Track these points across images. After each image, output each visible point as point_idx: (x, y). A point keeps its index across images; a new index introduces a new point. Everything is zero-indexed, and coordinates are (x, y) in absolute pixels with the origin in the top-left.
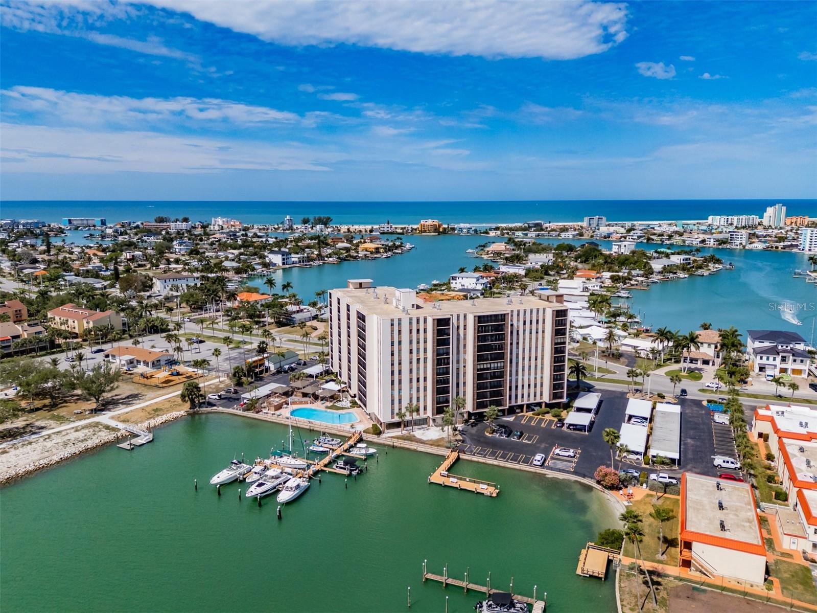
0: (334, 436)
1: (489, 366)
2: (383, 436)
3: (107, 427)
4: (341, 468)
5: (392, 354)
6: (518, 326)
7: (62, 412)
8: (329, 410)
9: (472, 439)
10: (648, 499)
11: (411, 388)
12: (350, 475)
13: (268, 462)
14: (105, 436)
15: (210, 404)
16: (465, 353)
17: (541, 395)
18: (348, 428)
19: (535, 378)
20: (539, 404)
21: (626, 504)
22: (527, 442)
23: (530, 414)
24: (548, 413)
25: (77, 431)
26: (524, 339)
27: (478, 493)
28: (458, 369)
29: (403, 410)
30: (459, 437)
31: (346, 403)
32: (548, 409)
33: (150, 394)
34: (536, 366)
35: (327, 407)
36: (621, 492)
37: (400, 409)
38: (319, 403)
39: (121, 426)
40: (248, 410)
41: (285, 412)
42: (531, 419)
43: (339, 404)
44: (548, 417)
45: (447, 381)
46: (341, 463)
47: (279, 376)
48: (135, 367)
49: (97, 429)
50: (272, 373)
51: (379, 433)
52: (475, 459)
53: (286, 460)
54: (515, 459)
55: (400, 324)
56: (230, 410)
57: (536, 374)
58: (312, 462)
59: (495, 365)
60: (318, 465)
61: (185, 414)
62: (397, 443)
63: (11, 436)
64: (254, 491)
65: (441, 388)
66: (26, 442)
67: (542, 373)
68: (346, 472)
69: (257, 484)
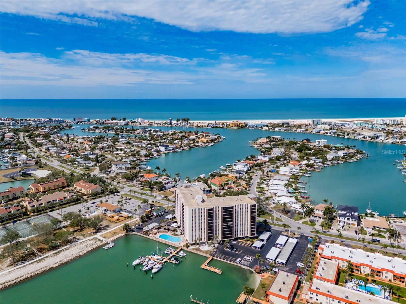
0: (173, 247)
1: (227, 224)
2: (189, 248)
3: (99, 240)
4: (173, 261)
5: (193, 221)
6: (238, 210)
7: (84, 232)
8: (173, 236)
9: (219, 251)
10: (268, 278)
11: (199, 232)
12: (176, 263)
13: (150, 257)
14: (99, 244)
15: (133, 231)
16: (218, 219)
17: (247, 234)
18: (178, 244)
19: (245, 228)
20: (247, 237)
21: (261, 279)
22: (238, 253)
23: (243, 240)
24: (249, 240)
25: (90, 241)
26: (240, 215)
27: (215, 272)
28: (216, 225)
29: (196, 240)
30: (215, 250)
31: (179, 232)
32: (250, 239)
33: (113, 225)
34: (245, 223)
35: (172, 234)
36: (261, 275)
37: (195, 239)
38: (170, 232)
39: (104, 239)
40: (145, 234)
41: (157, 236)
42: (243, 242)
43: (176, 233)
44: (249, 242)
45: (212, 230)
46: (173, 258)
47: (157, 218)
48: (107, 212)
49: (96, 240)
50: (155, 216)
51: (188, 246)
52: (218, 259)
53: (156, 257)
54: (231, 260)
55: (195, 210)
56: (139, 234)
57: (245, 226)
58: (164, 258)
59: (229, 224)
60: (166, 259)
61: (124, 235)
62: (193, 251)
63: (70, 242)
64: (145, 268)
65: (210, 232)
66: (74, 245)
67: (247, 226)
68: (174, 262)
69: (146, 266)
